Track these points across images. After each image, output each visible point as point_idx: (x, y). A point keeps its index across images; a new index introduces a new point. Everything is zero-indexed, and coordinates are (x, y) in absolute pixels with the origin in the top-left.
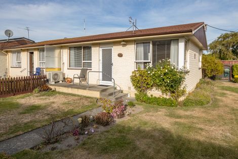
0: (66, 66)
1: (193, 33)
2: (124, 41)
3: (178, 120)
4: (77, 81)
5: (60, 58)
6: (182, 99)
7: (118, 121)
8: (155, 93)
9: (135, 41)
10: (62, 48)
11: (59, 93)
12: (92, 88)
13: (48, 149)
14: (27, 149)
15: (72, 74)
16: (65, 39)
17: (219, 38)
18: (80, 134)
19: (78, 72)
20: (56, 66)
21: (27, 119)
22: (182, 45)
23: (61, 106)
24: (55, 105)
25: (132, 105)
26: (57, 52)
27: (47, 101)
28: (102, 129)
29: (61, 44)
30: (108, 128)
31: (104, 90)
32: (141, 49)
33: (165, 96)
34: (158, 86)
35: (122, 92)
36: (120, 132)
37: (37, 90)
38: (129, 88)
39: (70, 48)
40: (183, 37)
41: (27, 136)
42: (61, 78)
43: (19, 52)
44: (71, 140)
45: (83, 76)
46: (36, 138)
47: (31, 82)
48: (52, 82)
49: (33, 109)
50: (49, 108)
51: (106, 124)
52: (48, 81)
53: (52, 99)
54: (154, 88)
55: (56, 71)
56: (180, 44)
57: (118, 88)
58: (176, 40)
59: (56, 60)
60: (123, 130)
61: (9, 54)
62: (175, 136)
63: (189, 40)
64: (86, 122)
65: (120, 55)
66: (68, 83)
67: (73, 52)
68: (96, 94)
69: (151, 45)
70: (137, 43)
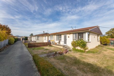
0: (55, 40)
1: (89, 30)
2: (69, 33)
3: (82, 56)
4: (58, 44)
5: (54, 38)
6: (87, 50)
7: (64, 54)
8: (79, 48)
9: (72, 33)
10: (54, 35)
11: (53, 46)
12: (61, 45)
13: (47, 57)
14: (44, 57)
15: (57, 42)
16: (56, 33)
17: (110, 30)
18: (54, 56)
19: (58, 41)
20: (53, 40)
21: (45, 51)
22: (87, 34)
23: (53, 50)
24: (51, 49)
25: (70, 51)
26: (53, 36)
27: (50, 48)
28: (60, 55)
29: (54, 34)
30: (61, 55)
31: (64, 46)
32: (74, 35)
33: (81, 49)
34: (79, 46)
35: (69, 47)
36: (64, 56)
37: (48, 45)
38: (71, 46)
39: (56, 35)
40: (87, 31)
41: (44, 55)
42: (54, 43)
43: (46, 36)
44: (52, 56)
45: (59, 42)
46: (45, 55)
47: (47, 43)
48: (52, 44)
49: (47, 49)
50: (50, 50)
51: (61, 54)
52: (51, 43)
53: (51, 48)
54: (78, 47)
55: (53, 41)
56: (86, 34)
57: (68, 46)
58: (85, 32)
59: (53, 38)
60: (65, 56)
61: (44, 37)
62: (78, 59)
63: (90, 32)
64: (56, 53)
65: (69, 37)
66: (56, 44)
67: (57, 36)
68: (62, 47)
69: (77, 34)
70: (73, 33)
